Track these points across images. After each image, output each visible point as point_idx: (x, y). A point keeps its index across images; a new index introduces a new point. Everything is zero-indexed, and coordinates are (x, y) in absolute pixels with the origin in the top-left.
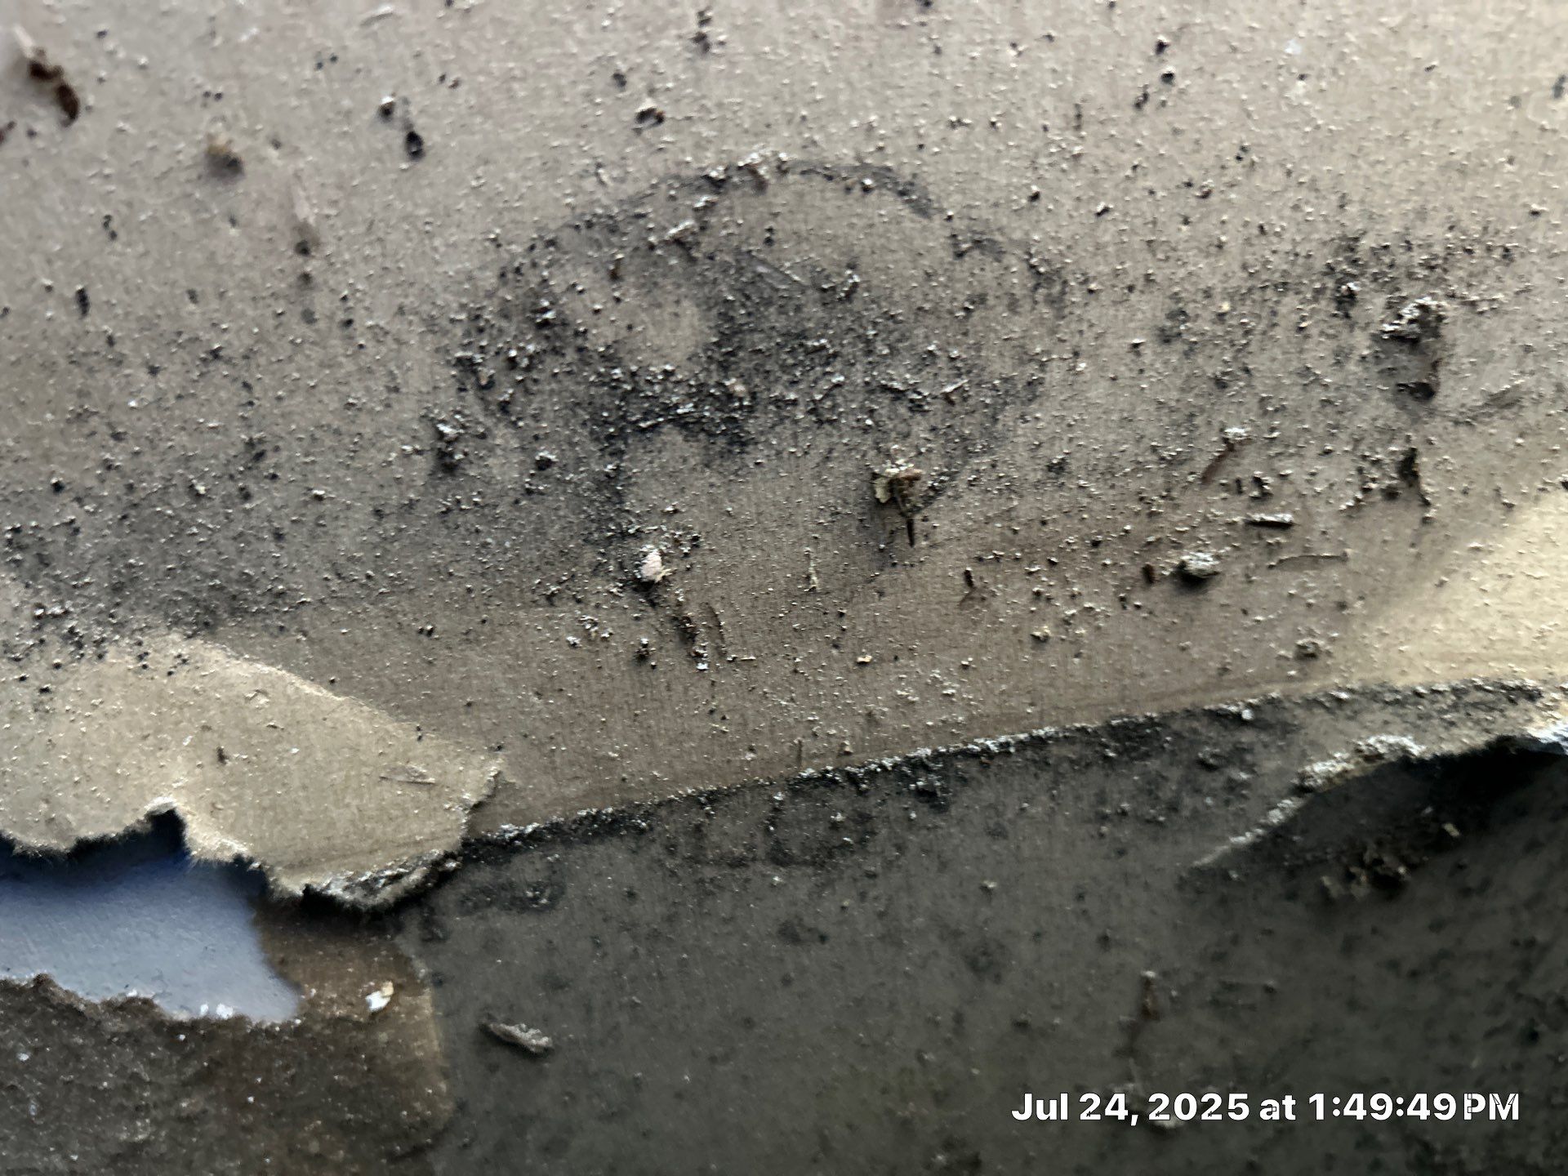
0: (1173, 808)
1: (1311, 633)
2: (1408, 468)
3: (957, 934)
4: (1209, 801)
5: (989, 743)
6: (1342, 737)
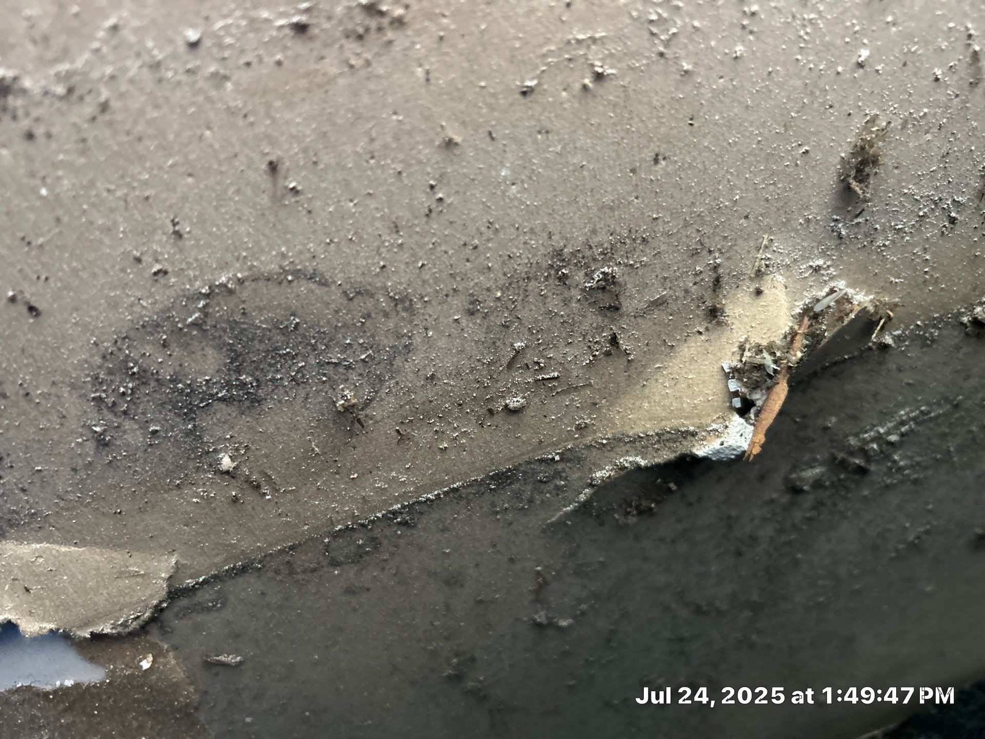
0: (531, 501)
1: (581, 418)
2: (614, 341)
3: (435, 573)
4: (548, 495)
5: (429, 496)
6: (607, 459)
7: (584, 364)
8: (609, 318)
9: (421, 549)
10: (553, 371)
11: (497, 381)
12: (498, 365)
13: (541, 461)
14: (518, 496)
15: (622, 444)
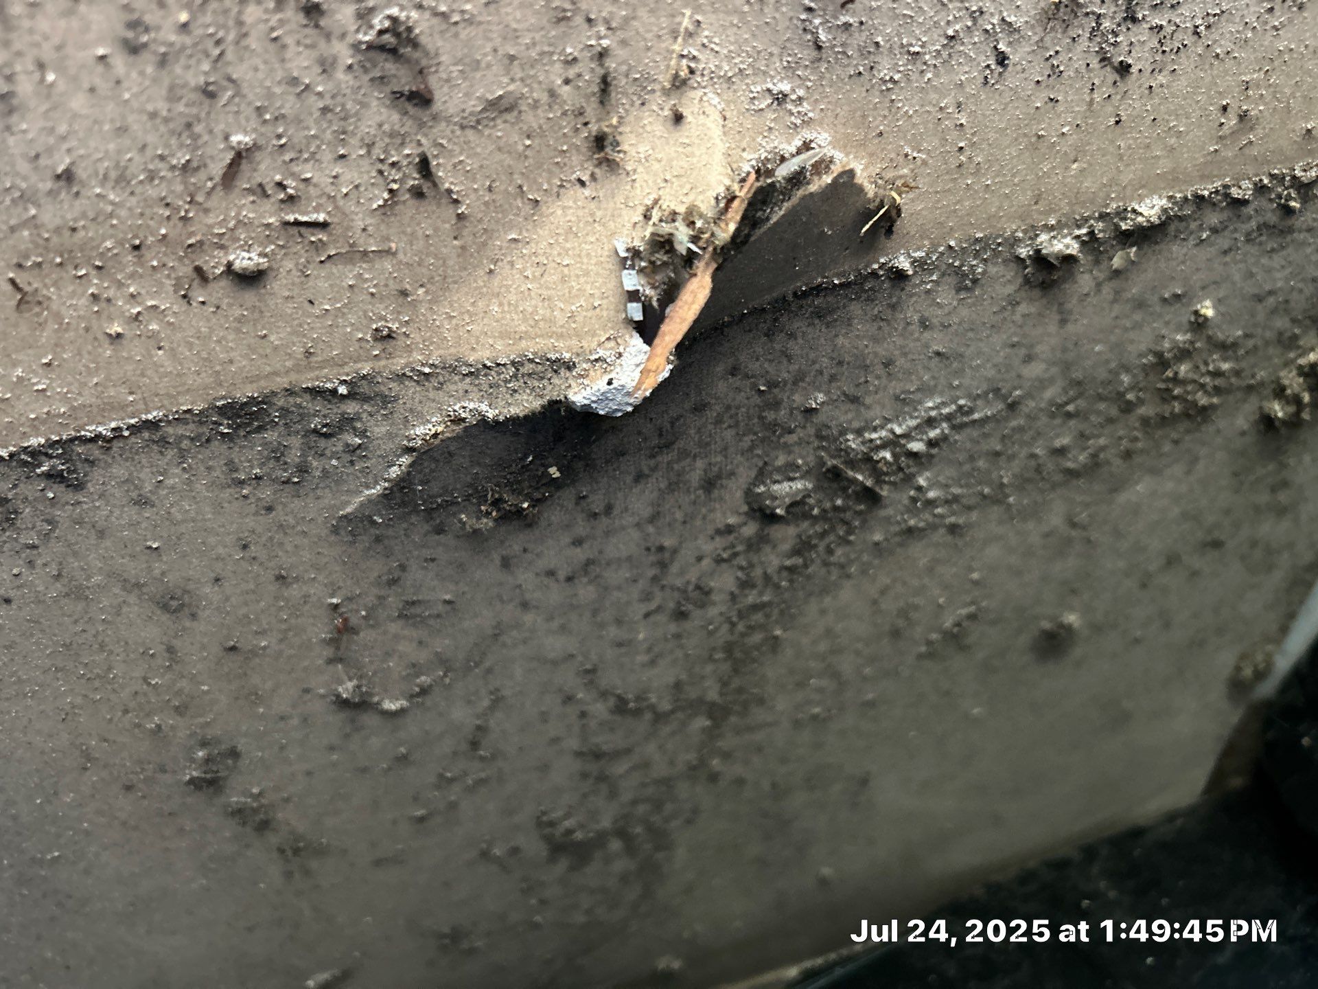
0: (303, 469)
1: (384, 319)
2: (424, 166)
4: (334, 462)
5: (100, 429)
6: (433, 405)
7: (375, 206)
8: (414, 118)
9: (101, 534)
10: (317, 210)
11: (207, 211)
12: (202, 175)
13: (315, 392)
14: (277, 454)
15: (456, 378)
